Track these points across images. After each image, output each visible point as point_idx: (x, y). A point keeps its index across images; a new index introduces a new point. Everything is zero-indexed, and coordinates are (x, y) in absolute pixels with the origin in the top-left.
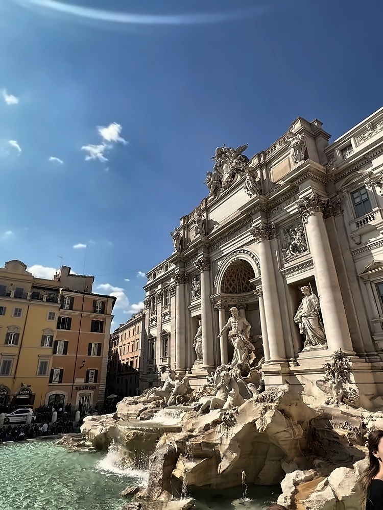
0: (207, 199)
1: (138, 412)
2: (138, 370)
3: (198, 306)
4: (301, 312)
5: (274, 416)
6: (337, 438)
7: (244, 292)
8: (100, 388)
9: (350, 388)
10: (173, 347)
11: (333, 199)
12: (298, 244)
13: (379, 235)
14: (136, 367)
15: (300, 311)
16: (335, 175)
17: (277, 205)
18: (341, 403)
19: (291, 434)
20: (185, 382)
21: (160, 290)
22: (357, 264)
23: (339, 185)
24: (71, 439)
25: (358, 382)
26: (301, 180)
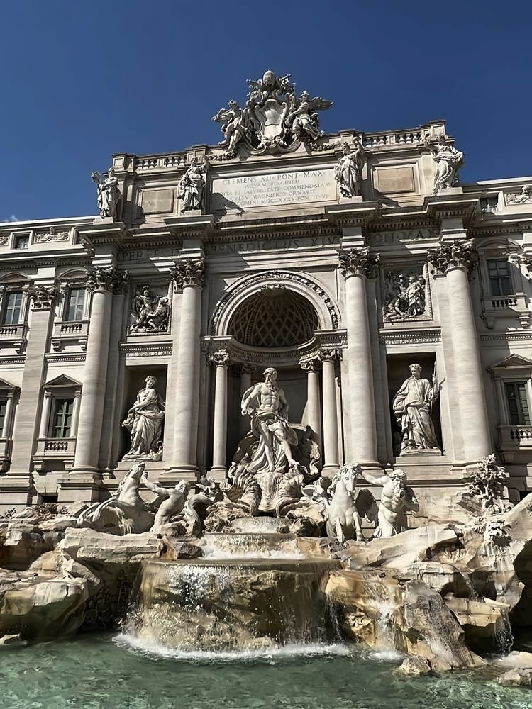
0: (208, 150)
1: (160, 544)
4: (403, 399)
9: (504, 505)
12: (413, 301)
17: (384, 229)
22: (484, 352)
26: (452, 213)
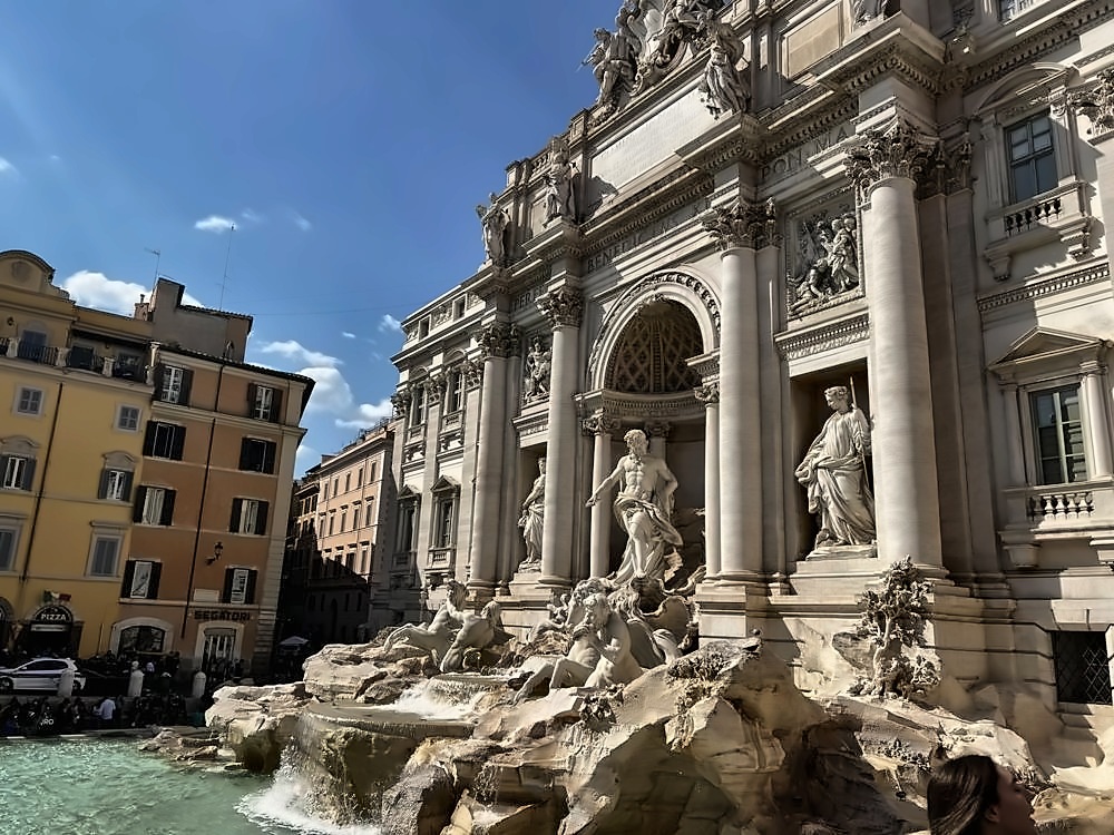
0: (588, 114)
1: (360, 684)
2: (366, 578)
3: (541, 420)
4: (816, 455)
5: (714, 712)
6: (871, 777)
7: (667, 391)
8: (261, 617)
9: (919, 658)
10: (464, 523)
11: (949, 144)
12: (835, 267)
13: (1064, 259)
14: (363, 569)
15: (815, 451)
16: (969, 69)
17: (787, 148)
18: (891, 694)
19: (752, 759)
20: (489, 615)
21: (440, 370)
22: (990, 336)
23: (976, 102)
24: (180, 741)
25: (943, 646)
26: (869, 75)
